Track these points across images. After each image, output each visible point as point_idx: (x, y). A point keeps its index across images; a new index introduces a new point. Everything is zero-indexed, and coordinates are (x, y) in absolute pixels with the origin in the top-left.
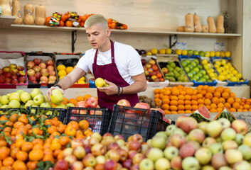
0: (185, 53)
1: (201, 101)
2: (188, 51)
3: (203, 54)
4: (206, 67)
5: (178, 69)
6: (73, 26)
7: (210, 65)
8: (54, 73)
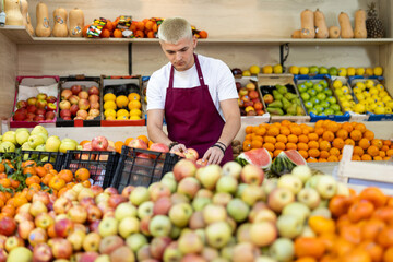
0: (305, 71)
1: (313, 143)
2: (310, 68)
3: (335, 72)
4: (338, 92)
5: (291, 95)
6: (123, 37)
7: (346, 89)
8: (97, 105)
